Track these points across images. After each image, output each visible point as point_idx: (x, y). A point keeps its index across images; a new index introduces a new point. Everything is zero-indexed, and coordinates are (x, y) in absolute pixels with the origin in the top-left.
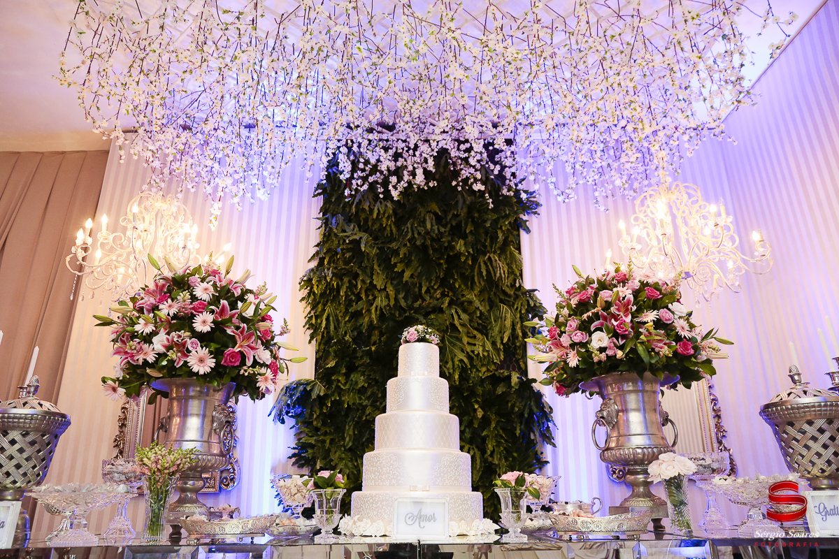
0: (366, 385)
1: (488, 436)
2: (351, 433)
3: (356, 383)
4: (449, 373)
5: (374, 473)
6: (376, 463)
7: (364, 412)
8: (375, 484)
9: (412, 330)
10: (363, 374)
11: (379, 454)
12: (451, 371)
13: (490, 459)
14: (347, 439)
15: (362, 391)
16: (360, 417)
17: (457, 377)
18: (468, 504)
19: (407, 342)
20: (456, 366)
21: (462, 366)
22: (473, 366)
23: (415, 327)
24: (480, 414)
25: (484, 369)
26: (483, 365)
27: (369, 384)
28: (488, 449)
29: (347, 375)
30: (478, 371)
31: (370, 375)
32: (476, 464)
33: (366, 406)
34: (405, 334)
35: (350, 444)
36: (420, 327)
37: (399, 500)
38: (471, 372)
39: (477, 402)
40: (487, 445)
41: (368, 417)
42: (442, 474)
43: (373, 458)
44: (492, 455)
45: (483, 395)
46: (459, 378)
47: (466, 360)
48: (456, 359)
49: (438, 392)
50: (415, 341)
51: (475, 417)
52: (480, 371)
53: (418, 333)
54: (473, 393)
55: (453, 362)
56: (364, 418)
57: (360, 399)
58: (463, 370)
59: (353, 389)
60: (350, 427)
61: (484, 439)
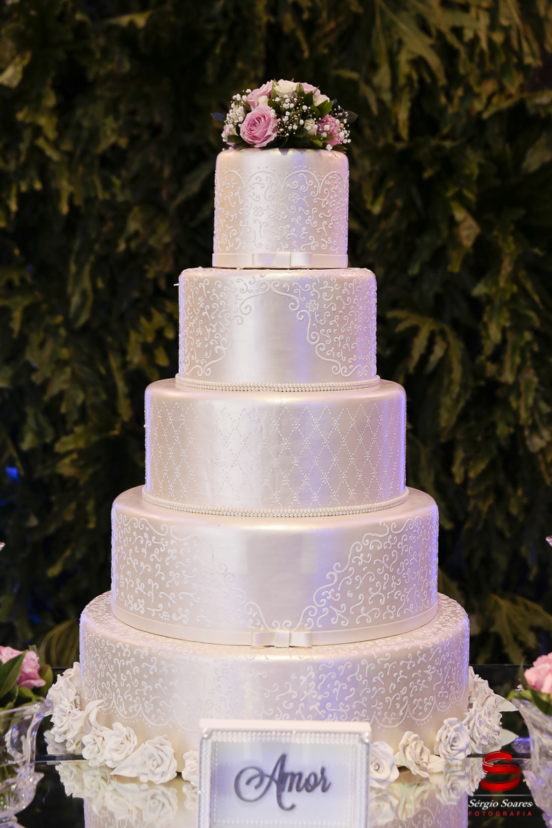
0: (123, 142)
1: (489, 300)
2: (86, 284)
3: (94, 135)
4: (380, 102)
5: (144, 580)
6: (151, 550)
7: (121, 228)
8: (148, 614)
9: (258, 97)
10: (112, 109)
11: (156, 524)
12: (387, 97)
13: (491, 368)
14: (76, 300)
15: (112, 161)
16: (111, 243)
17: (403, 114)
18: (425, 676)
19: (241, 144)
20: (402, 81)
21: (421, 81)
22: (453, 76)
23: (268, 86)
24: (468, 231)
25: (489, 87)
26: (484, 77)
27: (133, 140)
28: (488, 337)
29: (63, 111)
30: (470, 93)
31: (133, 113)
32: (451, 382)
33: (127, 207)
34: (235, 112)
35: (84, 318)
36: (286, 87)
37: (214, 738)
38: (449, 98)
39: (459, 197)
40: (486, 327)
41: (133, 244)
42: (350, 595)
43: (141, 533)
44: (497, 356)
45: (481, 178)
46: (412, 118)
47: (433, 60)
48: (403, 58)
49: (341, 322)
50: (270, 146)
51: (454, 240)
52: (478, 96)
53: (280, 113)
54: (449, 166)
55: (394, 66)
56: (122, 247)
57: (107, 185)
58: (423, 93)
59: (85, 153)
60: (80, 267)
61: (477, 307)
